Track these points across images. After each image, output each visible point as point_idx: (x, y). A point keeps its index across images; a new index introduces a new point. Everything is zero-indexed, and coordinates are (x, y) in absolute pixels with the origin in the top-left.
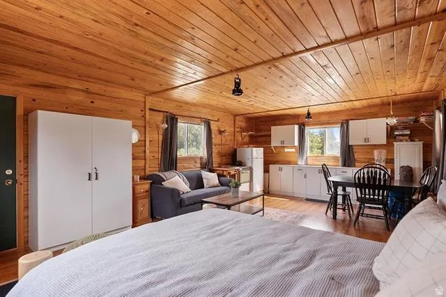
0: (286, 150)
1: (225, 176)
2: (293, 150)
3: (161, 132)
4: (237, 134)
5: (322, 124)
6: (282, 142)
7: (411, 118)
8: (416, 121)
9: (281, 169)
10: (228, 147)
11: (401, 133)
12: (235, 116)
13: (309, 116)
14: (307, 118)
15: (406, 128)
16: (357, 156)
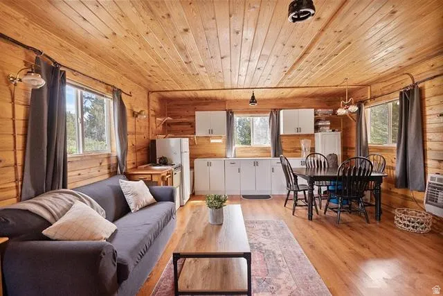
0: (212, 141)
1: (157, 184)
2: (220, 141)
3: (20, 97)
4: (152, 119)
5: (251, 112)
6: (211, 131)
7: (330, 110)
8: (334, 113)
9: (209, 164)
10: (142, 136)
11: (323, 124)
12: (150, 92)
13: (253, 100)
14: (250, 102)
15: (327, 119)
16: (284, 146)
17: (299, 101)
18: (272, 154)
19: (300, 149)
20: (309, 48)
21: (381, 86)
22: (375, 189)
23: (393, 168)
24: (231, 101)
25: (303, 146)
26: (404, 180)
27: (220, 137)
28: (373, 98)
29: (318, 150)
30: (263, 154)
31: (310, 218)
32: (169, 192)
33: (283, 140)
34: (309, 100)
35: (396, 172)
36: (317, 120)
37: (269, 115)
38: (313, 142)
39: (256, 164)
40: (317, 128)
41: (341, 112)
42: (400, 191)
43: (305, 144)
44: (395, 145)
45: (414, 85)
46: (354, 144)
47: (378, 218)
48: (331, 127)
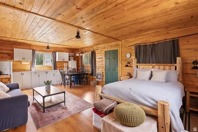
0: (23, 63)
6: (24, 59)
7: (73, 54)
8: (75, 55)
9: (22, 74)
13: (48, 47)
14: (47, 48)
15: (72, 57)
16: (57, 66)
17: (63, 49)
18: (53, 69)
19: (64, 67)
20: (73, 38)
21: (87, 49)
22: (86, 77)
23: (90, 71)
24: (34, 46)
25: (65, 66)
26: (92, 74)
27: (28, 62)
28: (85, 52)
29: (70, 66)
30: (49, 69)
31: (71, 88)
32: (17, 85)
33: (57, 63)
34: (66, 49)
35: (90, 72)
36: (69, 57)
37: (52, 53)
38: (68, 64)
39: (47, 73)
40: (69, 59)
41: (78, 55)
42: (91, 77)
43: (65, 65)
44: (90, 65)
45: (94, 50)
46: (80, 65)
47: (87, 84)
48: (74, 59)
